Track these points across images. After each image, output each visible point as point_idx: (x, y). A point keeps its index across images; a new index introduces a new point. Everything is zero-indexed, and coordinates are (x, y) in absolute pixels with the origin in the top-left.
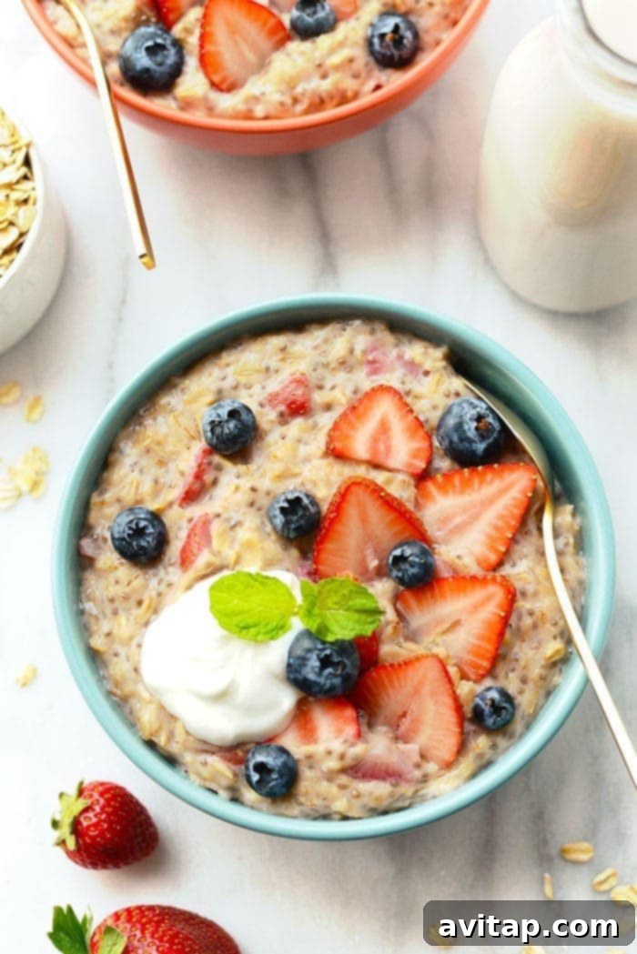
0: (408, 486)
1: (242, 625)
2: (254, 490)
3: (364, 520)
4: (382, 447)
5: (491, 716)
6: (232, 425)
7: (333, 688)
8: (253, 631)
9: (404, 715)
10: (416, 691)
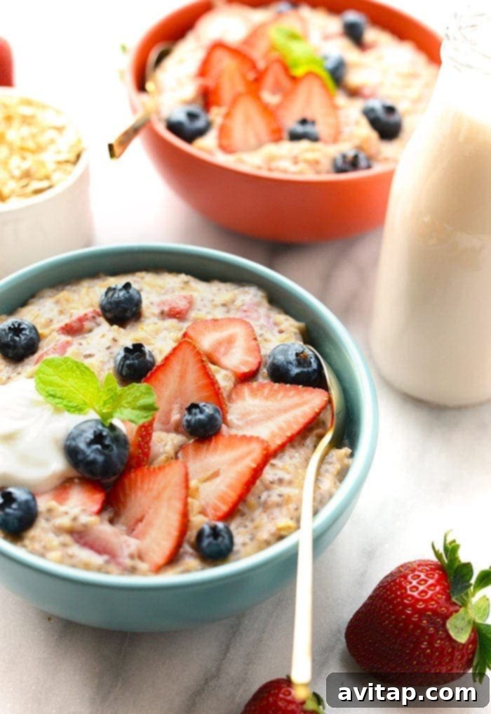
0: (229, 379)
1: (51, 393)
2: (115, 340)
3: (182, 377)
4: (222, 350)
5: (208, 536)
6: (122, 293)
7: (93, 462)
8: (57, 400)
9: (141, 520)
10: (158, 497)
